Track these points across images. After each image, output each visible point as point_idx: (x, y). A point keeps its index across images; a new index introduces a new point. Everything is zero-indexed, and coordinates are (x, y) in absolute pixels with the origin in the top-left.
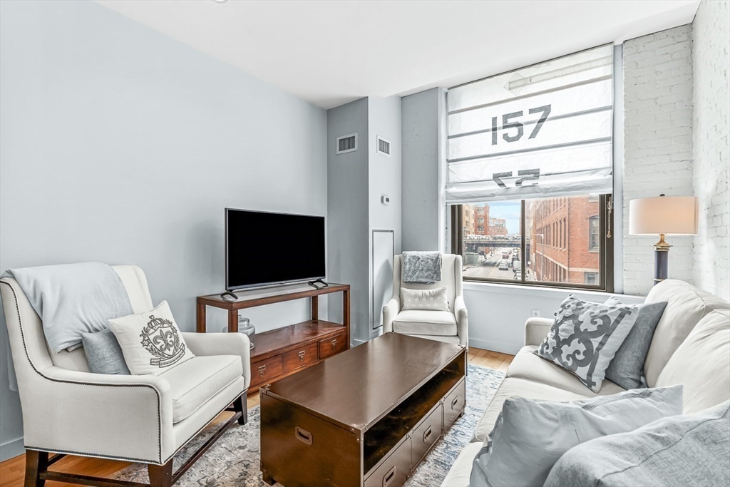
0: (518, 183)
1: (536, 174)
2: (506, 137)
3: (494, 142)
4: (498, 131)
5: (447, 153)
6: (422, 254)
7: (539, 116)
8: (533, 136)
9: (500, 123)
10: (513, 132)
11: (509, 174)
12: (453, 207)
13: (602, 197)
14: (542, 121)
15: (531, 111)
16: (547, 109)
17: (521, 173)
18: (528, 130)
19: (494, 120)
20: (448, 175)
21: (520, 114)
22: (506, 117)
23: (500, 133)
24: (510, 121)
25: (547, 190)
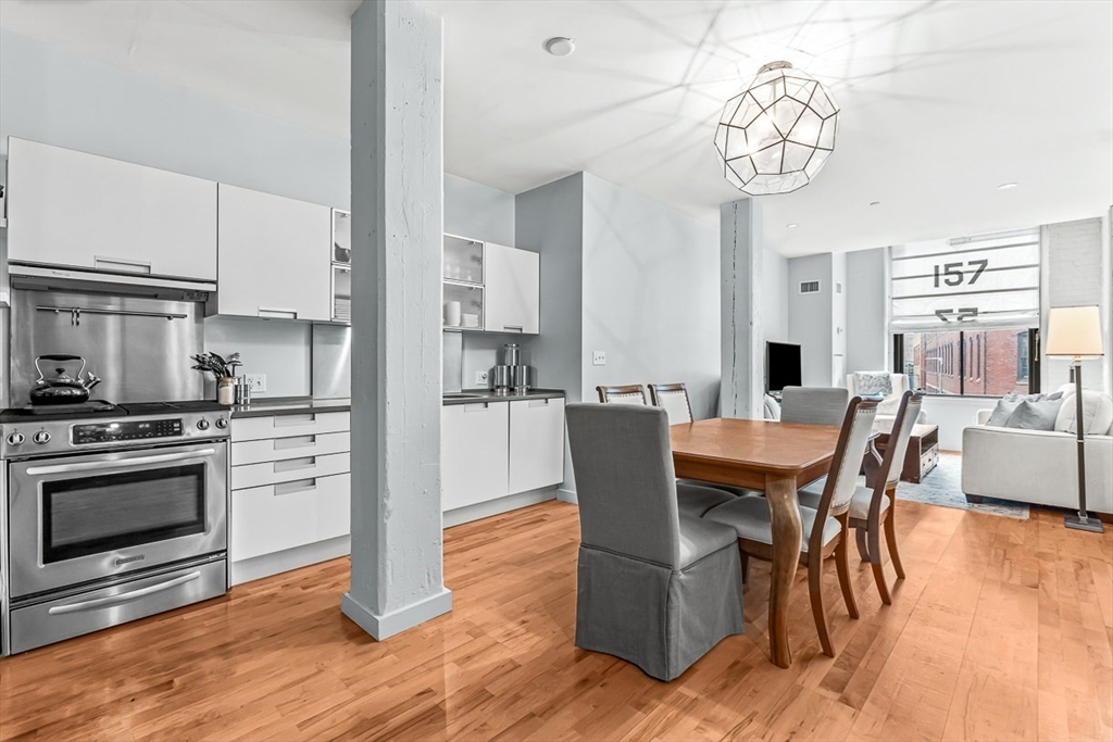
0: (959, 319)
1: (975, 312)
2: (947, 281)
3: (937, 285)
4: (940, 277)
5: (892, 292)
6: (874, 373)
7: (977, 267)
8: (972, 282)
9: (942, 270)
10: (954, 278)
11: (951, 311)
12: (896, 336)
13: (1031, 330)
14: (980, 271)
15: (970, 263)
16: (984, 263)
17: (960, 310)
18: (968, 277)
19: (937, 267)
20: (892, 310)
21: (961, 264)
22: (947, 266)
23: (942, 279)
24: (951, 269)
25: (984, 325)
